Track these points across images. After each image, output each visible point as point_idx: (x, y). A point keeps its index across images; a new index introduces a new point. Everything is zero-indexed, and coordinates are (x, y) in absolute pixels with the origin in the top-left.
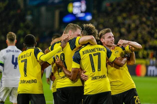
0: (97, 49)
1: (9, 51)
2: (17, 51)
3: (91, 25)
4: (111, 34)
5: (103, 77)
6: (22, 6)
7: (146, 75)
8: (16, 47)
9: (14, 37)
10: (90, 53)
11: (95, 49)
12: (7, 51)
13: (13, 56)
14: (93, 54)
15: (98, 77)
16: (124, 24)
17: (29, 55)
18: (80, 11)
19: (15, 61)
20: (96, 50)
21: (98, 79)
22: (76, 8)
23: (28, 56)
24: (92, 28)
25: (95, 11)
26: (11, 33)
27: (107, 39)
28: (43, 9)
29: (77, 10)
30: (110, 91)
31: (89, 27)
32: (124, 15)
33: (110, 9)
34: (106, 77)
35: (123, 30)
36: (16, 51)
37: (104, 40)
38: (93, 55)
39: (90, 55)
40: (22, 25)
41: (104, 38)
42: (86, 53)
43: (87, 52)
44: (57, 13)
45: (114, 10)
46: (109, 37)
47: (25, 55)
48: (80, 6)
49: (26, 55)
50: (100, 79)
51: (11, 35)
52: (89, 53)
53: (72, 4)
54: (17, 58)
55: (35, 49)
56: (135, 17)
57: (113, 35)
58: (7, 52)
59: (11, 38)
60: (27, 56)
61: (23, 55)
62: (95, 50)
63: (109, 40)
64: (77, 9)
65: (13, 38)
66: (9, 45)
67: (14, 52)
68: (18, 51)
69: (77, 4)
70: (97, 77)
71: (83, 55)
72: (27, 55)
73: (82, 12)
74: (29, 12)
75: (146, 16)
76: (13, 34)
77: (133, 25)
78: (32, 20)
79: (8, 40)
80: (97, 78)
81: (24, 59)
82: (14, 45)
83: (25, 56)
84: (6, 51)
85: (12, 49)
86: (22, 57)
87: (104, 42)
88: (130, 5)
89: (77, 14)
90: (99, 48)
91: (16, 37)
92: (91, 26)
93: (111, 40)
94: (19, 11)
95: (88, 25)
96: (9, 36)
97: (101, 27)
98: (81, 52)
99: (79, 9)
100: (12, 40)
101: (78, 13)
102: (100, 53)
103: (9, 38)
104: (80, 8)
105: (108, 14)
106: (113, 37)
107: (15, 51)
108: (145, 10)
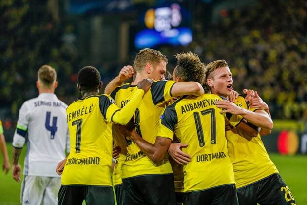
0: (208, 102)
1: (40, 104)
2: (56, 104)
3: (190, 55)
4: (227, 70)
5: (220, 155)
6: (56, 16)
7: (299, 152)
8: (55, 96)
9: (53, 76)
10: (195, 111)
11: (204, 102)
12: (37, 103)
13: (48, 114)
14: (201, 112)
15: (210, 155)
16: (254, 51)
17: (88, 111)
18: (169, 26)
19: (51, 124)
20: (207, 104)
21: (210, 160)
22: (161, 19)
23: (86, 113)
24: (195, 61)
25: (199, 26)
26: (45, 68)
27: (219, 80)
28: (97, 22)
29: (162, 23)
30: (234, 184)
31: (187, 59)
32: (256, 34)
33: (227, 21)
34: (225, 156)
35: (254, 63)
36: (54, 104)
37: (212, 81)
38: (200, 114)
39: (195, 113)
40: (55, 52)
41: (213, 78)
42: (188, 110)
43: (191, 107)
44: (124, 30)
45: (234, 24)
46: (223, 76)
47: (80, 110)
48: (170, 17)
49: (82, 112)
50: (213, 158)
51: (47, 73)
52: (193, 109)
53: (154, 12)
54: (55, 119)
55: (100, 98)
56: (276, 37)
57: (230, 73)
58: (36, 106)
59: (46, 77)
60: (84, 113)
61: (75, 112)
62: (204, 104)
63: (224, 81)
64: (163, 21)
65: (50, 77)
66: (42, 93)
67: (50, 105)
68: (59, 104)
69: (163, 12)
70: (208, 156)
71: (182, 113)
72: (84, 110)
73: (172, 28)
74: (69, 28)
75: (299, 35)
76: (50, 69)
77: (273, 55)
78: (75, 44)
79: (39, 82)
80: (208, 158)
81: (76, 118)
82: (51, 92)
83: (80, 113)
84: (35, 103)
85: (47, 101)
86: (74, 115)
87: (213, 87)
88: (267, 15)
89: (163, 31)
90: (212, 101)
91: (55, 76)
92: (191, 58)
93: (226, 82)
94: (49, 27)
95: (185, 55)
96: (42, 73)
97: (209, 57)
98: (178, 107)
99: (167, 22)
100: (48, 81)
101: (165, 30)
102: (213, 110)
103: (43, 76)
104: (170, 20)
105: (224, 31)
106: (230, 75)
107: (52, 104)
108: (295, 23)
